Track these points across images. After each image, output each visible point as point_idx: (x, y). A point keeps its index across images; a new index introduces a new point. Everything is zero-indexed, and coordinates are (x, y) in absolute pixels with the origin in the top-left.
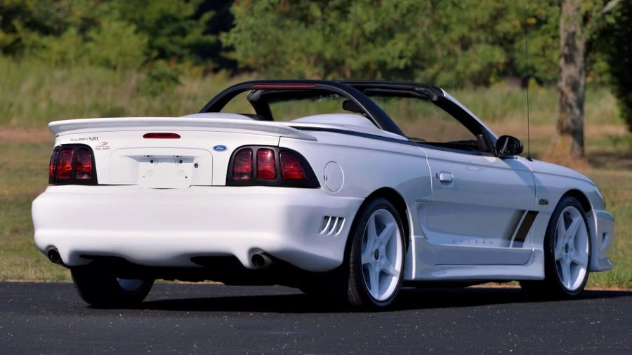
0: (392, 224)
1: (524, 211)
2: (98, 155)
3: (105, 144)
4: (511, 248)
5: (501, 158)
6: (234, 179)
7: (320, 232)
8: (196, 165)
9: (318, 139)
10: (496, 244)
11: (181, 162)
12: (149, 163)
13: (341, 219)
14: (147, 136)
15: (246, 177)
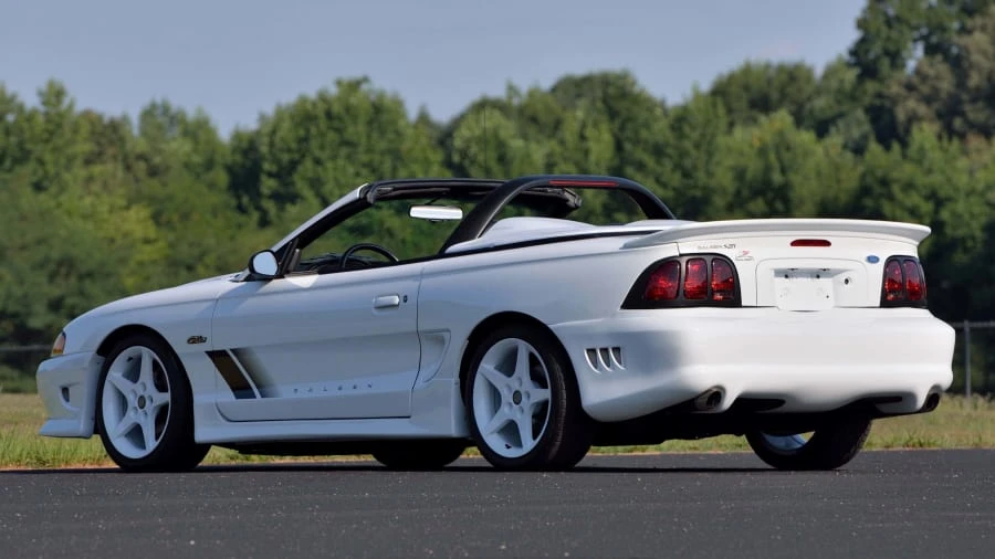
3: (746, 253)
8: (847, 281)
11: (818, 277)
12: (784, 279)
14: (795, 243)
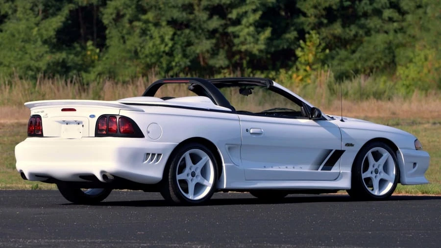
0: (205, 158)
1: (332, 150)
2: (43, 119)
3: (47, 114)
4: (319, 171)
5: (313, 120)
6: (99, 133)
7: (144, 161)
8: (83, 126)
9: (144, 110)
10: (306, 169)
11: (79, 124)
12: (66, 125)
13: (159, 155)
14: (64, 110)
15: (104, 132)
